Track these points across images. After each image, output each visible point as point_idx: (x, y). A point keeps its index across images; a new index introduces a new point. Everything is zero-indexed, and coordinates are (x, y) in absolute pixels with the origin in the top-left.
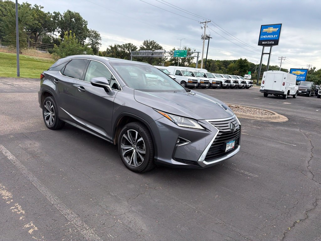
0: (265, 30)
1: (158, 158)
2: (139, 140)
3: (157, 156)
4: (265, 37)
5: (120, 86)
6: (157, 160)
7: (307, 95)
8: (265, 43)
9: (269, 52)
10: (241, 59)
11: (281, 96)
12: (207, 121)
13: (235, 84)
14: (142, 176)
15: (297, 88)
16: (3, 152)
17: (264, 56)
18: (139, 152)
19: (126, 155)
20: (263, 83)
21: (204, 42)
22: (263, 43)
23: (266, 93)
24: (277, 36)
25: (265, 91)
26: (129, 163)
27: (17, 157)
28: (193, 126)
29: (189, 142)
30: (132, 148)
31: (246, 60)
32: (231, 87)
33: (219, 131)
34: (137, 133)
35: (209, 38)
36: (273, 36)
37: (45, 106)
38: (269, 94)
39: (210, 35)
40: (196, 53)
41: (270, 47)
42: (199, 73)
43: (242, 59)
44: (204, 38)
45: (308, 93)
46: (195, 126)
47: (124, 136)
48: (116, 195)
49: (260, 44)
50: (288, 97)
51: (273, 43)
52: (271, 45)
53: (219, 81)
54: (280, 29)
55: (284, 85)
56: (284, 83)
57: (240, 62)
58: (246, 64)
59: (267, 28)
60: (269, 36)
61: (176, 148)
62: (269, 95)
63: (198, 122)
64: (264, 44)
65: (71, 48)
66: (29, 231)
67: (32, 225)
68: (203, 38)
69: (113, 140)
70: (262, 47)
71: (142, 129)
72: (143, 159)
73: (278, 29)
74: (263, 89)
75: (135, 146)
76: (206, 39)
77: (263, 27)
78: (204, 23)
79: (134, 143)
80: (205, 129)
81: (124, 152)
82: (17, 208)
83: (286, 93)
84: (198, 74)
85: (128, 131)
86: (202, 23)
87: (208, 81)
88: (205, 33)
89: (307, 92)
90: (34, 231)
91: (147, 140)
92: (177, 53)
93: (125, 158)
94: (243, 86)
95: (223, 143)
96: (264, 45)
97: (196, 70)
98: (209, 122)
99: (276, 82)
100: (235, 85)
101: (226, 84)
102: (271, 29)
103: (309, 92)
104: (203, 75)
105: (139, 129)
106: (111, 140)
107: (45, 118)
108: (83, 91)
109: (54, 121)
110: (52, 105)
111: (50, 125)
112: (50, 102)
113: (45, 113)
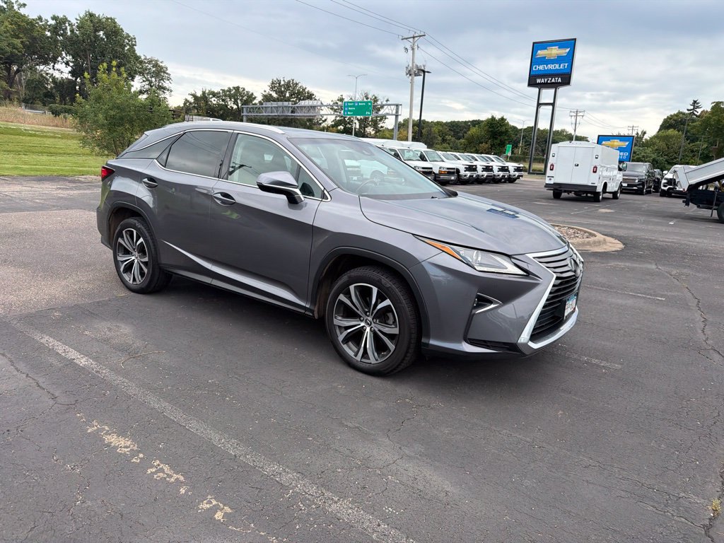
0: (541, 53)
1: (432, 342)
2: (380, 306)
3: (428, 337)
4: (541, 67)
5: (323, 189)
6: (428, 345)
7: (639, 192)
8: (543, 81)
9: (552, 102)
10: (493, 118)
11: (589, 195)
12: (531, 256)
13: (485, 174)
14: (389, 382)
15: (619, 176)
16: (60, 352)
17: (542, 109)
18: (379, 330)
19: (346, 340)
20: (552, 170)
21: (412, 82)
22: (538, 81)
23: (558, 191)
24: (566, 64)
25: (557, 187)
26: (356, 355)
27: (95, 359)
28: (503, 268)
29: (498, 303)
30: (362, 324)
31: (503, 119)
32: (479, 181)
33: (555, 276)
34: (375, 290)
35: (424, 72)
36: (560, 66)
37: (120, 240)
38: (565, 191)
39: (424, 66)
40: (393, 107)
41: (553, 90)
42: (409, 151)
43: (495, 119)
44: (412, 73)
45: (641, 187)
46: (507, 268)
47: (342, 297)
48: (357, 425)
49: (532, 82)
50: (603, 198)
51: (560, 80)
52: (555, 86)
53: (454, 169)
54: (572, 52)
55: (595, 172)
56: (596, 167)
57: (491, 124)
58: (503, 129)
59: (546, 49)
60: (551, 67)
61: (471, 316)
62: (564, 195)
63: (513, 260)
64: (541, 84)
65: (118, 101)
66: (216, 516)
67: (214, 502)
68: (409, 73)
69: (312, 308)
70: (537, 89)
71: (387, 282)
72: (392, 346)
73: (568, 50)
74: (552, 182)
75: (370, 319)
76: (416, 75)
77: (537, 46)
78: (411, 40)
79: (366, 313)
80: (528, 273)
81: (341, 333)
82: (162, 470)
83: (600, 189)
84: (407, 155)
85: (352, 288)
86: (406, 39)
87: (431, 168)
88: (413, 62)
89: (639, 185)
90: (226, 515)
91: (401, 303)
92: (351, 106)
93: (345, 347)
94: (504, 176)
95: (559, 301)
96: (541, 86)
97: (403, 145)
98: (534, 258)
99: (578, 165)
100: (487, 176)
101: (468, 174)
102: (555, 52)
103: (643, 184)
104: (419, 155)
105: (380, 281)
106: (310, 311)
107: (121, 269)
108: (229, 204)
109: (146, 273)
110: (140, 237)
111: (136, 283)
112: (133, 231)
113: (120, 257)
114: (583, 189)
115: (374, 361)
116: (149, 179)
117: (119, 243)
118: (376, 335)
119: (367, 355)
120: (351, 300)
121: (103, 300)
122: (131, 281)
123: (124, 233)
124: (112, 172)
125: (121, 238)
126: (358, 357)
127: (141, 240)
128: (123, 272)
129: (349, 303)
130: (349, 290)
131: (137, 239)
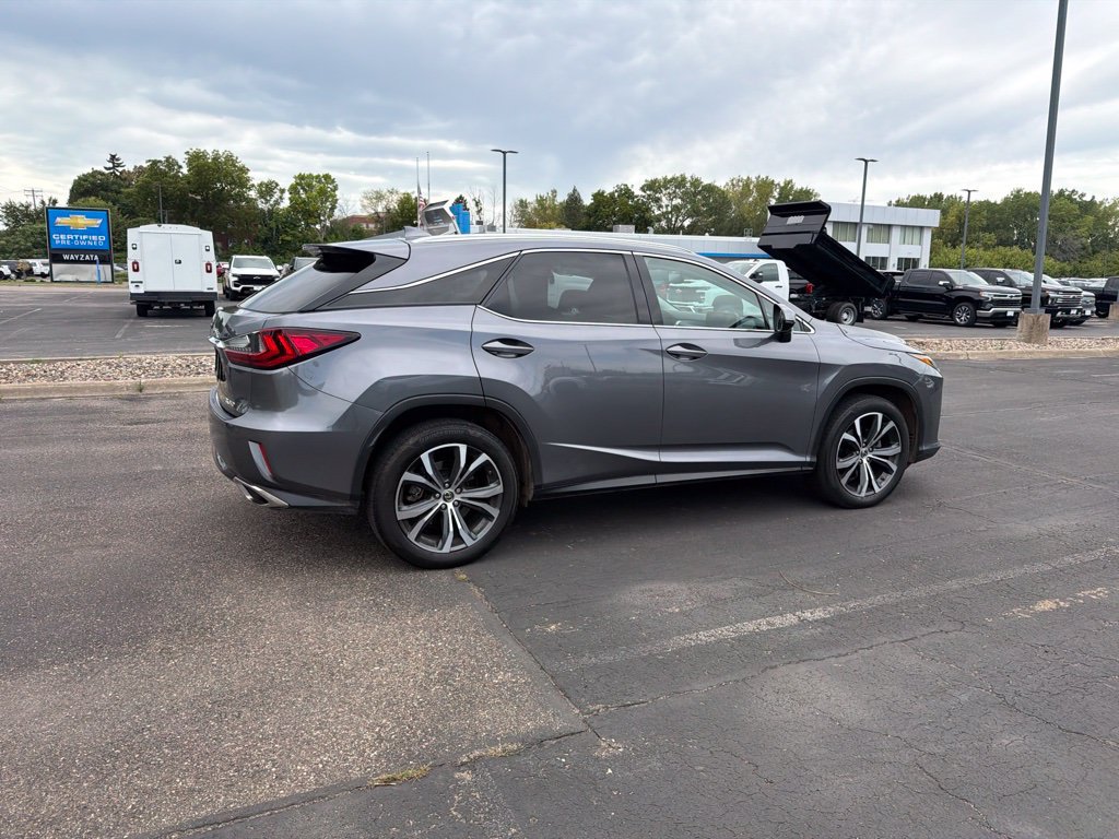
2: (884, 431)
3: (923, 444)
5: (800, 320)
26: (859, 493)
30: (860, 457)
55: (209, 271)
71: (890, 405)
74: (140, 291)
85: (857, 421)
91: (902, 421)
99: (180, 262)
105: (885, 406)
106: (810, 464)
107: (412, 535)
108: (695, 358)
109: (496, 516)
110: (479, 455)
111: (463, 546)
112: (458, 448)
113: (405, 513)
114: (198, 298)
115: (877, 489)
116: (503, 340)
117: (405, 481)
118: (873, 463)
119: (870, 487)
120: (855, 435)
121: (479, 591)
122: (447, 548)
123: (425, 457)
124: (347, 338)
125: (409, 471)
126: (862, 494)
127: (483, 458)
128: (416, 540)
129: (853, 439)
130: (854, 425)
131: (470, 460)
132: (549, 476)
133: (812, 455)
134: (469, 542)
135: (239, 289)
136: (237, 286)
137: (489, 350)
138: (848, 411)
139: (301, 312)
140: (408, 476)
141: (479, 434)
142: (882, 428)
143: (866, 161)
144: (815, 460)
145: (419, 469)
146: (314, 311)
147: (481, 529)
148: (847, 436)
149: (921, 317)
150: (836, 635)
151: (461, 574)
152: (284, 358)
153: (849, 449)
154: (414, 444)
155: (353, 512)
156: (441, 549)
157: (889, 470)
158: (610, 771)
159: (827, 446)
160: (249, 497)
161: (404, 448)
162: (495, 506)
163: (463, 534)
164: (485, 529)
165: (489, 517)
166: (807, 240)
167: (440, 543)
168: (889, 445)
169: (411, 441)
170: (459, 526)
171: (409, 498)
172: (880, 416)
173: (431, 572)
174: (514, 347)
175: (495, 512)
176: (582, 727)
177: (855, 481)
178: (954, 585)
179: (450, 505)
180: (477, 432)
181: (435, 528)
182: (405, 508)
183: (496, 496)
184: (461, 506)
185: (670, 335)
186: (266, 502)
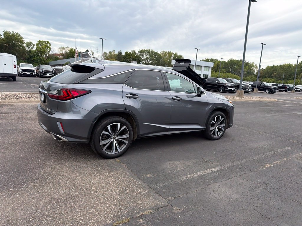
38: (1, 77)
55: (15, 68)
81: (211, 132)
99: (5, 64)
106: (204, 129)
107: (104, 149)
108: (179, 100)
109: (127, 144)
110: (123, 126)
111: (118, 152)
112: (118, 124)
113: (102, 143)
114: (10, 75)
115: (219, 135)
116: (131, 94)
117: (103, 134)
118: (218, 128)
119: (218, 135)
120: (215, 121)
121: (125, 165)
122: (114, 153)
123: (109, 127)
124: (88, 92)
125: (104, 131)
126: (216, 136)
127: (124, 127)
128: (105, 151)
129: (214, 122)
130: (215, 119)
131: (121, 128)
132: (141, 133)
133: (205, 126)
134: (119, 151)
135: (22, 73)
136: (22, 72)
137: (127, 97)
138: (214, 115)
139: (73, 84)
140: (104, 132)
141: (124, 120)
142: (221, 119)
143: (197, 49)
144: (206, 128)
145: (107, 130)
146: (77, 84)
147: (123, 147)
148: (213, 122)
149: (211, 90)
150: (222, 175)
151: (118, 160)
152: (69, 97)
153: (213, 125)
154: (106, 123)
155: (87, 143)
156: (112, 153)
157: (222, 130)
158: (179, 216)
159: (208, 124)
160: (55, 138)
161: (103, 124)
162: (127, 141)
163: (118, 149)
164: (124, 147)
165: (125, 144)
166: (185, 69)
167: (112, 151)
168: (222, 124)
169: (105, 122)
170: (117, 146)
171: (103, 139)
172: (221, 116)
173: (109, 160)
174: (134, 96)
175: (127, 142)
176: (167, 204)
177: (214, 133)
178: (245, 160)
179: (114, 141)
180: (123, 120)
181: (110, 147)
182: (102, 141)
183: (127, 138)
184: (117, 141)
185: (173, 94)
186: (62, 140)
